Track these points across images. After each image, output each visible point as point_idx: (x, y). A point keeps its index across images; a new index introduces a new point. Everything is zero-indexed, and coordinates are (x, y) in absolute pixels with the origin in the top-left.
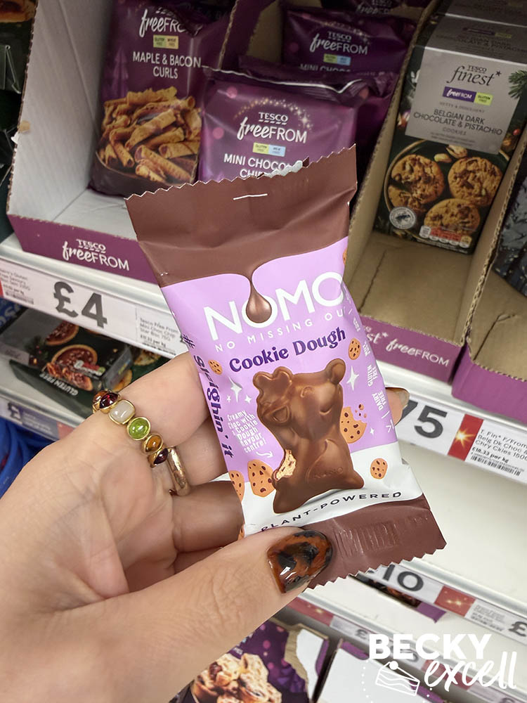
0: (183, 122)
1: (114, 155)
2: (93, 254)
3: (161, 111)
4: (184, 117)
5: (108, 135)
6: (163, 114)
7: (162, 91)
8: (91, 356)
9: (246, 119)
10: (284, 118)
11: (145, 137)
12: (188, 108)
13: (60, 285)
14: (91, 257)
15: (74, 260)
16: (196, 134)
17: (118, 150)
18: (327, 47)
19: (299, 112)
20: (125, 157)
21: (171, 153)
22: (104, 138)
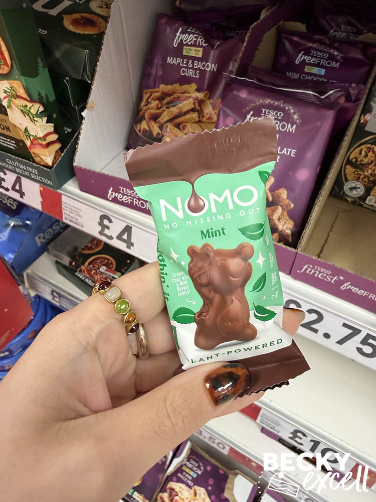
0: (199, 108)
1: (147, 128)
2: (129, 197)
3: (185, 100)
4: (200, 105)
5: (144, 113)
6: (185, 102)
7: (186, 86)
8: (112, 263)
9: (252, 112)
10: (280, 114)
11: (171, 117)
12: (204, 99)
13: (103, 217)
14: (128, 200)
15: (115, 200)
16: (207, 117)
17: (150, 125)
18: (308, 61)
19: (292, 111)
20: (156, 130)
21: (188, 130)
22: (141, 115)
